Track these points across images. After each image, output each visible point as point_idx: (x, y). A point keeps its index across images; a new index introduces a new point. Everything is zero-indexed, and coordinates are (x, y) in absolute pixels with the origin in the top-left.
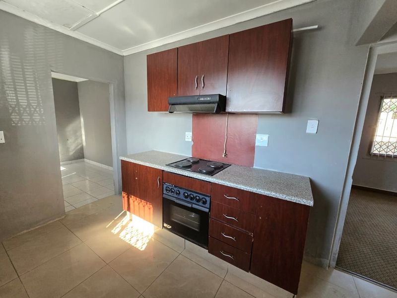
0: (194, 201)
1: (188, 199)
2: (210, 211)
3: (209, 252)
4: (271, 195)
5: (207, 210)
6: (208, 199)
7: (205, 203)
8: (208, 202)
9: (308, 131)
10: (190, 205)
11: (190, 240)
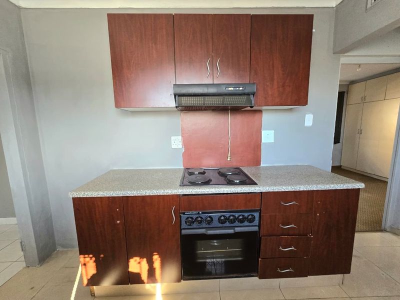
0: (237, 223)
1: (227, 224)
2: (259, 228)
3: (260, 278)
4: (330, 188)
5: (256, 229)
6: (257, 215)
7: (252, 220)
8: (257, 219)
9: (306, 125)
10: (231, 231)
11: (232, 276)
